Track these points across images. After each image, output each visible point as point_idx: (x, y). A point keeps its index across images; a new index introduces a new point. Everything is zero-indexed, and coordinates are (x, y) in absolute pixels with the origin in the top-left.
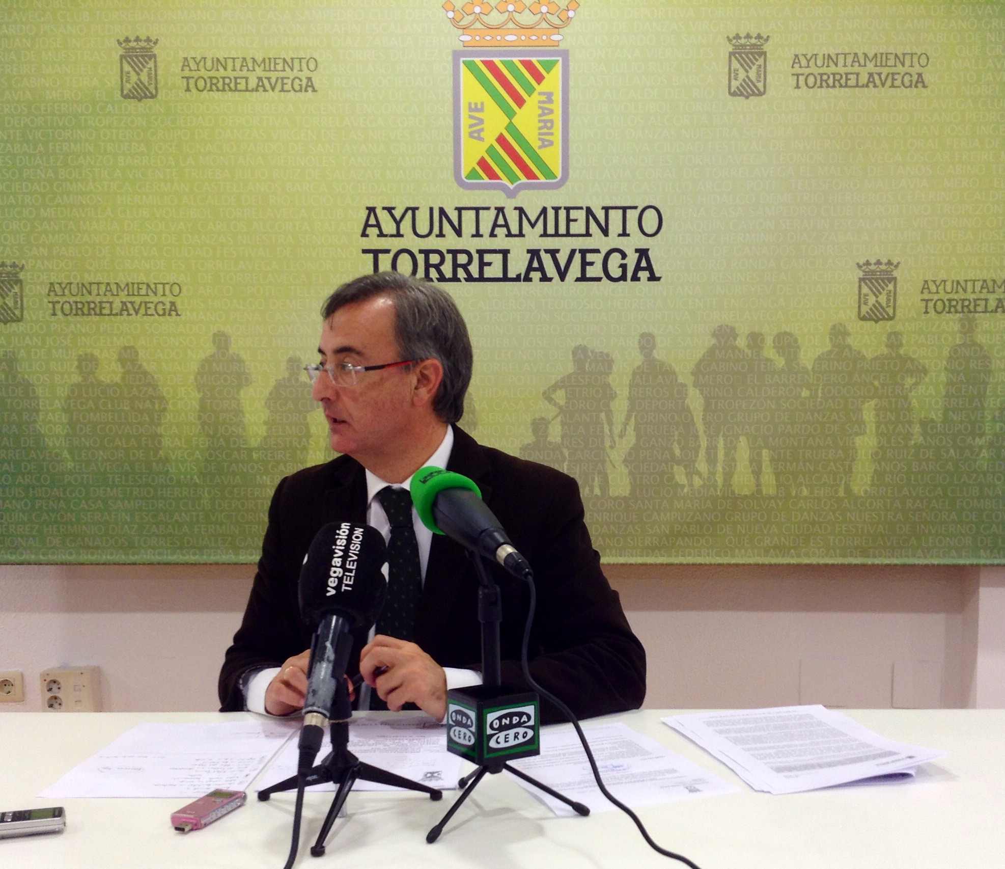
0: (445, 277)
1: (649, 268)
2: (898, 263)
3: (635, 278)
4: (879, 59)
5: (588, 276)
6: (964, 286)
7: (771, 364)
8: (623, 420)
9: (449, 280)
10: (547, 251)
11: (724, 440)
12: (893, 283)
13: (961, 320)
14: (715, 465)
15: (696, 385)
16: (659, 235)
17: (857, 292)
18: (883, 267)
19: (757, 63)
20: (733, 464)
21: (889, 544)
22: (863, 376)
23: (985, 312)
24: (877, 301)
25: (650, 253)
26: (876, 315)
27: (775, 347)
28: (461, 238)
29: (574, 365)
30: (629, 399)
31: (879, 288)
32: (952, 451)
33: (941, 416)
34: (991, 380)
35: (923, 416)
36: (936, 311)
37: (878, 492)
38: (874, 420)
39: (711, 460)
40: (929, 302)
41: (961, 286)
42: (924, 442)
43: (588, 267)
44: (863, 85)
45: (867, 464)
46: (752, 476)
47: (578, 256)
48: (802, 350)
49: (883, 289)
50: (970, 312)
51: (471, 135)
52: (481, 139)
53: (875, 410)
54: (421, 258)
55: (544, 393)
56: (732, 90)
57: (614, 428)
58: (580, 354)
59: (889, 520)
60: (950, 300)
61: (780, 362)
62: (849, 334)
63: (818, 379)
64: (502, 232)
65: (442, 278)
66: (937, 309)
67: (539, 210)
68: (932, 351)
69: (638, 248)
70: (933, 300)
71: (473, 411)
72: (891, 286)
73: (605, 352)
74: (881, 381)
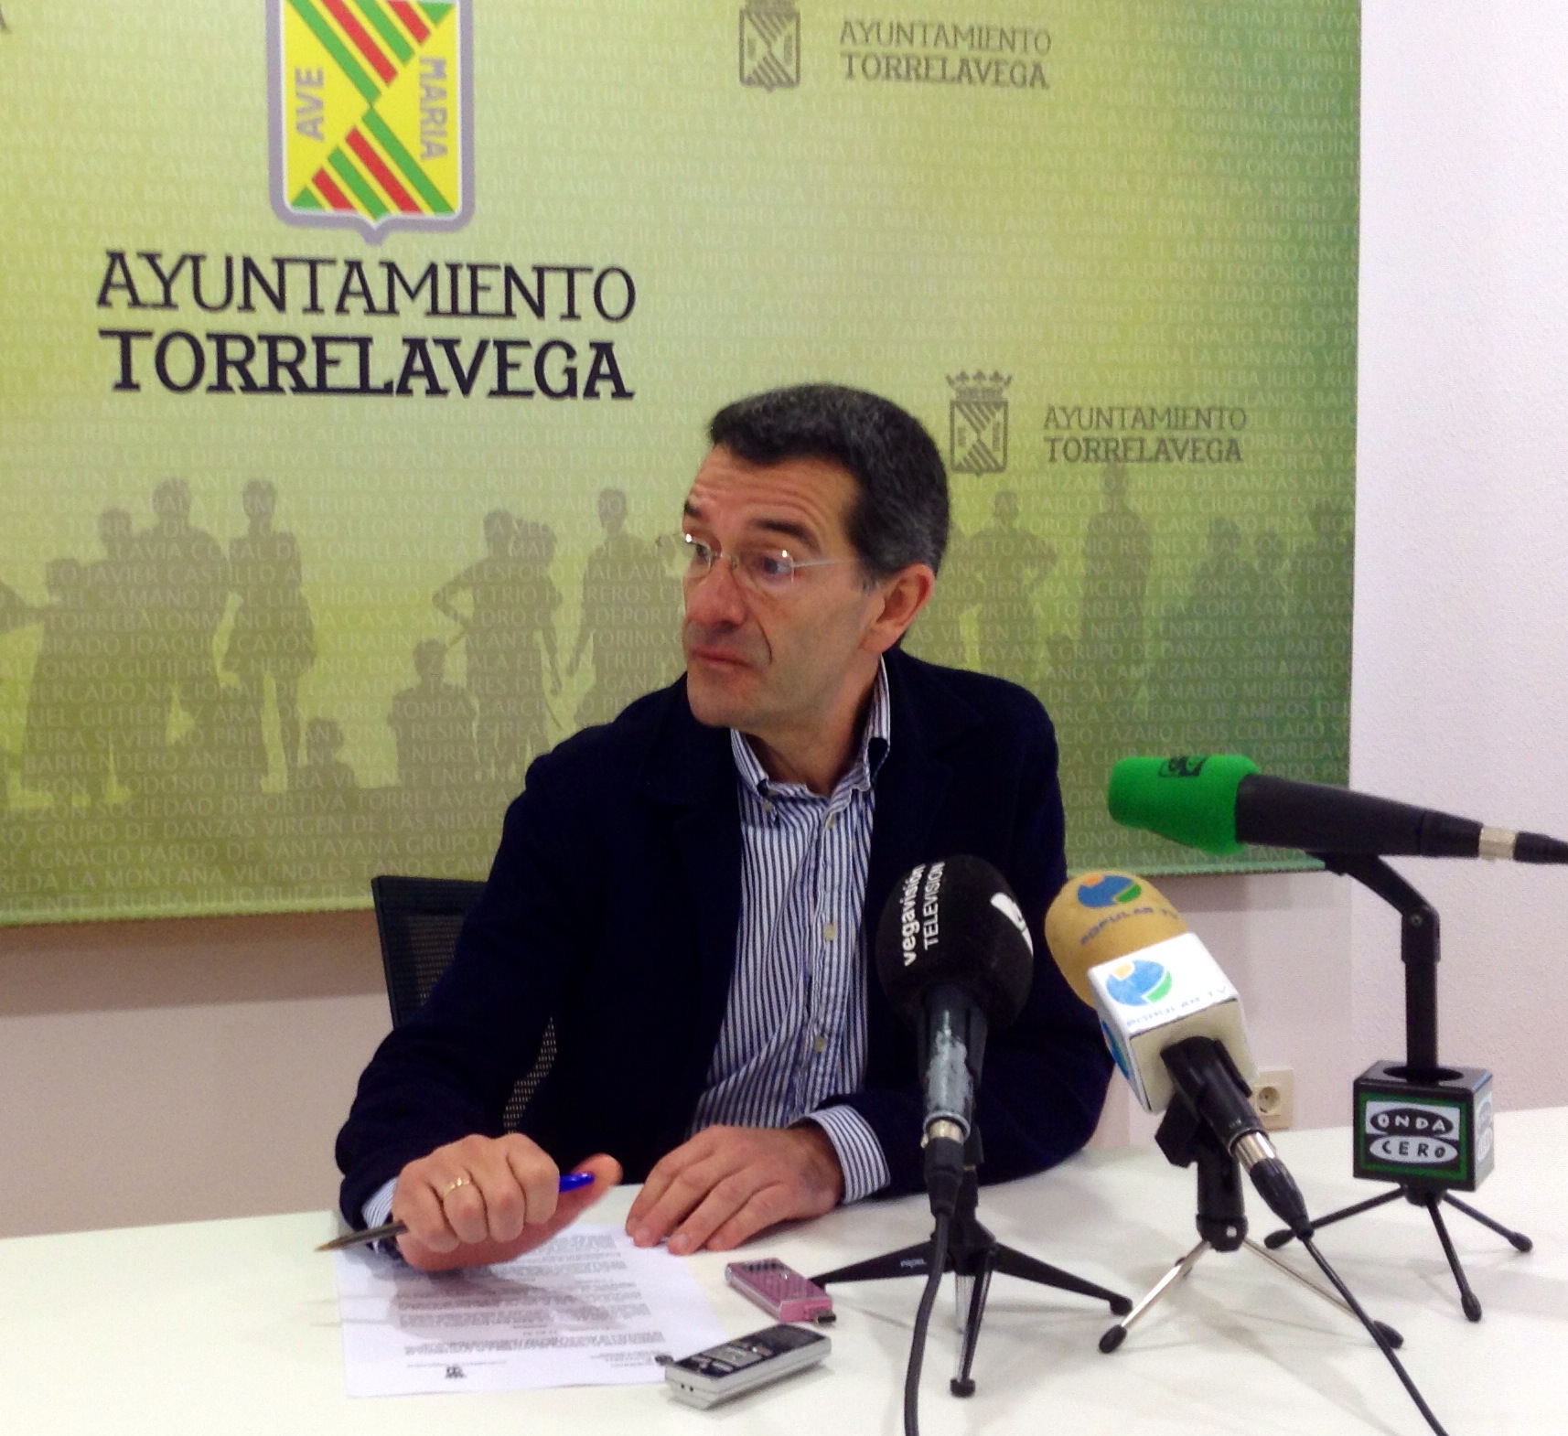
0: (255, 385)
1: (615, 376)
2: (1010, 378)
3: (591, 392)
4: (976, 38)
5: (509, 388)
6: (1108, 417)
8: (573, 642)
9: (263, 390)
10: (437, 342)
12: (1002, 410)
13: (1104, 473)
16: (630, 320)
17: (947, 423)
18: (987, 384)
19: (785, 33)
22: (961, 564)
23: (1141, 459)
24: (979, 440)
25: (615, 351)
26: (977, 462)
28: (283, 317)
29: (489, 546)
30: (583, 605)
31: (982, 418)
32: (1096, 690)
33: (1079, 631)
34: (1152, 569)
35: (1051, 631)
36: (1066, 456)
38: (976, 639)
40: (1057, 443)
41: (1104, 418)
42: (1054, 676)
43: (510, 374)
44: (953, 80)
47: (491, 354)
49: (988, 419)
50: (1118, 459)
51: (300, 128)
52: (316, 134)
54: (210, 349)
55: (436, 596)
56: (746, 73)
57: (558, 656)
58: (498, 525)
60: (1087, 441)
64: (356, 304)
65: (249, 386)
66: (1069, 456)
67: (423, 268)
68: (1063, 524)
69: (595, 341)
70: (1061, 440)
71: (309, 631)
72: (999, 416)
73: (541, 523)
74: (987, 573)
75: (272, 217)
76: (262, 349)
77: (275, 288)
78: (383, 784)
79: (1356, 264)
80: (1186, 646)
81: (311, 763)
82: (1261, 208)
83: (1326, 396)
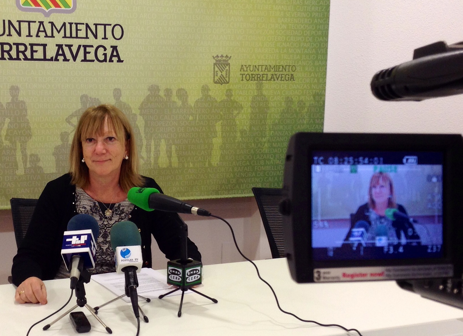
0: (13, 58)
1: (118, 56)
2: (231, 57)
3: (111, 61)
5: (87, 59)
6: (258, 68)
7: (175, 105)
9: (15, 59)
10: (66, 45)
11: (154, 141)
12: (228, 66)
13: (256, 84)
14: (150, 154)
15: (140, 115)
16: (122, 40)
17: (213, 70)
18: (224, 58)
20: (159, 153)
21: (227, 188)
22: (216, 110)
23: (266, 80)
24: (222, 75)
25: (118, 48)
26: (221, 81)
27: (176, 96)
28: (20, 37)
29: (81, 104)
31: (223, 68)
32: (253, 144)
33: (249, 128)
34: (269, 111)
35: (241, 128)
36: (246, 79)
37: (223, 164)
38: (220, 130)
39: (148, 151)
40: (244, 75)
41: (257, 68)
42: (241, 141)
43: (87, 54)
45: (218, 151)
46: (167, 158)
47: (82, 49)
48: (189, 98)
49: (224, 69)
50: (260, 80)
53: (221, 126)
55: (66, 119)
58: (84, 99)
59: (227, 177)
60: (252, 75)
61: (179, 103)
62: (210, 90)
63: (197, 111)
64: (42, 34)
65: (11, 58)
66: (247, 78)
67: (62, 24)
68: (244, 98)
69: (112, 45)
70: (245, 74)
71: (30, 129)
72: (227, 68)
73: (97, 98)
74: (224, 112)
75: (17, 8)
76: (14, 47)
77: (18, 29)
78: (52, 172)
79: (328, 24)
80: (278, 132)
81: (31, 166)
82: (302, 8)
83: (319, 61)
